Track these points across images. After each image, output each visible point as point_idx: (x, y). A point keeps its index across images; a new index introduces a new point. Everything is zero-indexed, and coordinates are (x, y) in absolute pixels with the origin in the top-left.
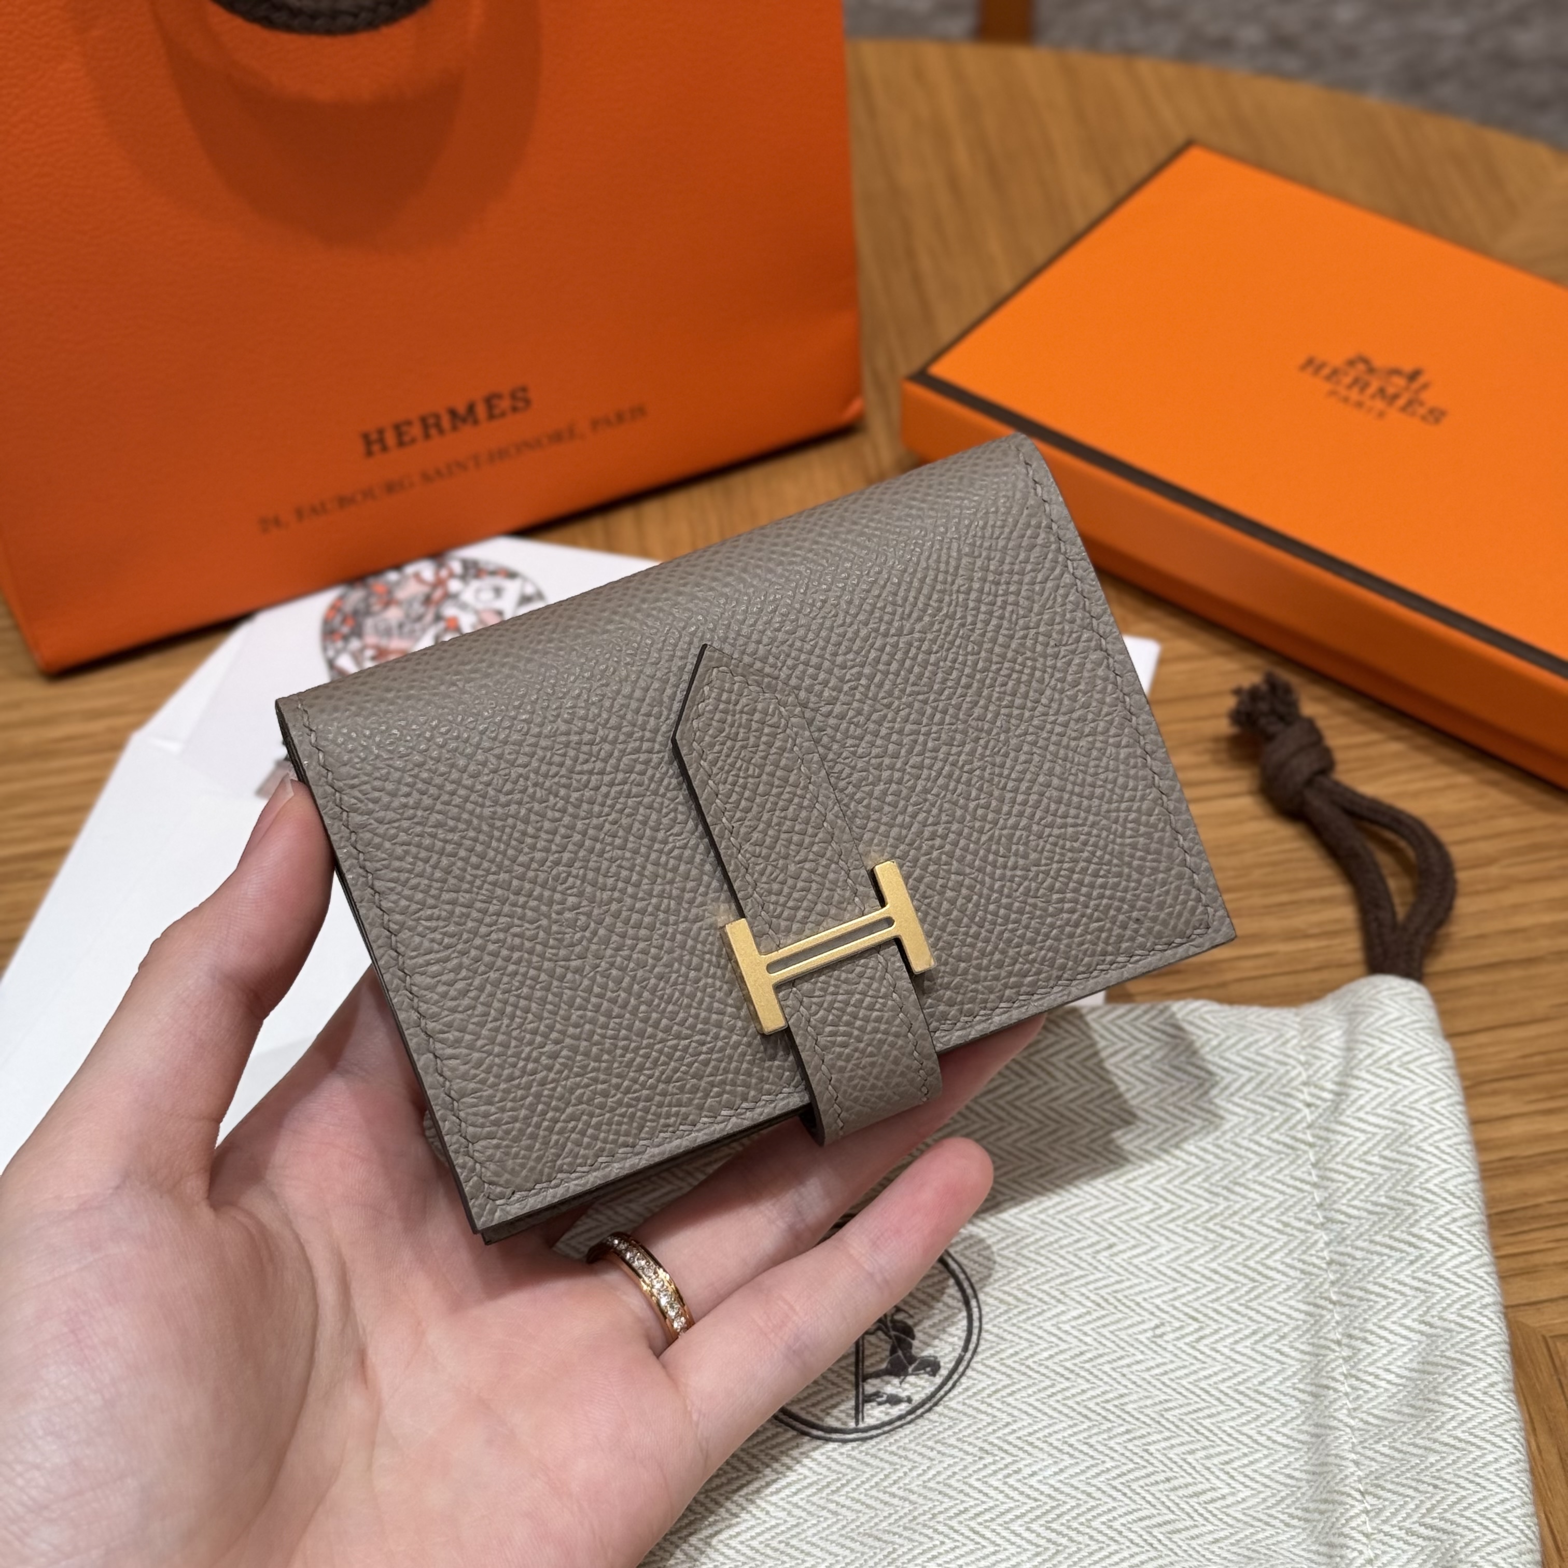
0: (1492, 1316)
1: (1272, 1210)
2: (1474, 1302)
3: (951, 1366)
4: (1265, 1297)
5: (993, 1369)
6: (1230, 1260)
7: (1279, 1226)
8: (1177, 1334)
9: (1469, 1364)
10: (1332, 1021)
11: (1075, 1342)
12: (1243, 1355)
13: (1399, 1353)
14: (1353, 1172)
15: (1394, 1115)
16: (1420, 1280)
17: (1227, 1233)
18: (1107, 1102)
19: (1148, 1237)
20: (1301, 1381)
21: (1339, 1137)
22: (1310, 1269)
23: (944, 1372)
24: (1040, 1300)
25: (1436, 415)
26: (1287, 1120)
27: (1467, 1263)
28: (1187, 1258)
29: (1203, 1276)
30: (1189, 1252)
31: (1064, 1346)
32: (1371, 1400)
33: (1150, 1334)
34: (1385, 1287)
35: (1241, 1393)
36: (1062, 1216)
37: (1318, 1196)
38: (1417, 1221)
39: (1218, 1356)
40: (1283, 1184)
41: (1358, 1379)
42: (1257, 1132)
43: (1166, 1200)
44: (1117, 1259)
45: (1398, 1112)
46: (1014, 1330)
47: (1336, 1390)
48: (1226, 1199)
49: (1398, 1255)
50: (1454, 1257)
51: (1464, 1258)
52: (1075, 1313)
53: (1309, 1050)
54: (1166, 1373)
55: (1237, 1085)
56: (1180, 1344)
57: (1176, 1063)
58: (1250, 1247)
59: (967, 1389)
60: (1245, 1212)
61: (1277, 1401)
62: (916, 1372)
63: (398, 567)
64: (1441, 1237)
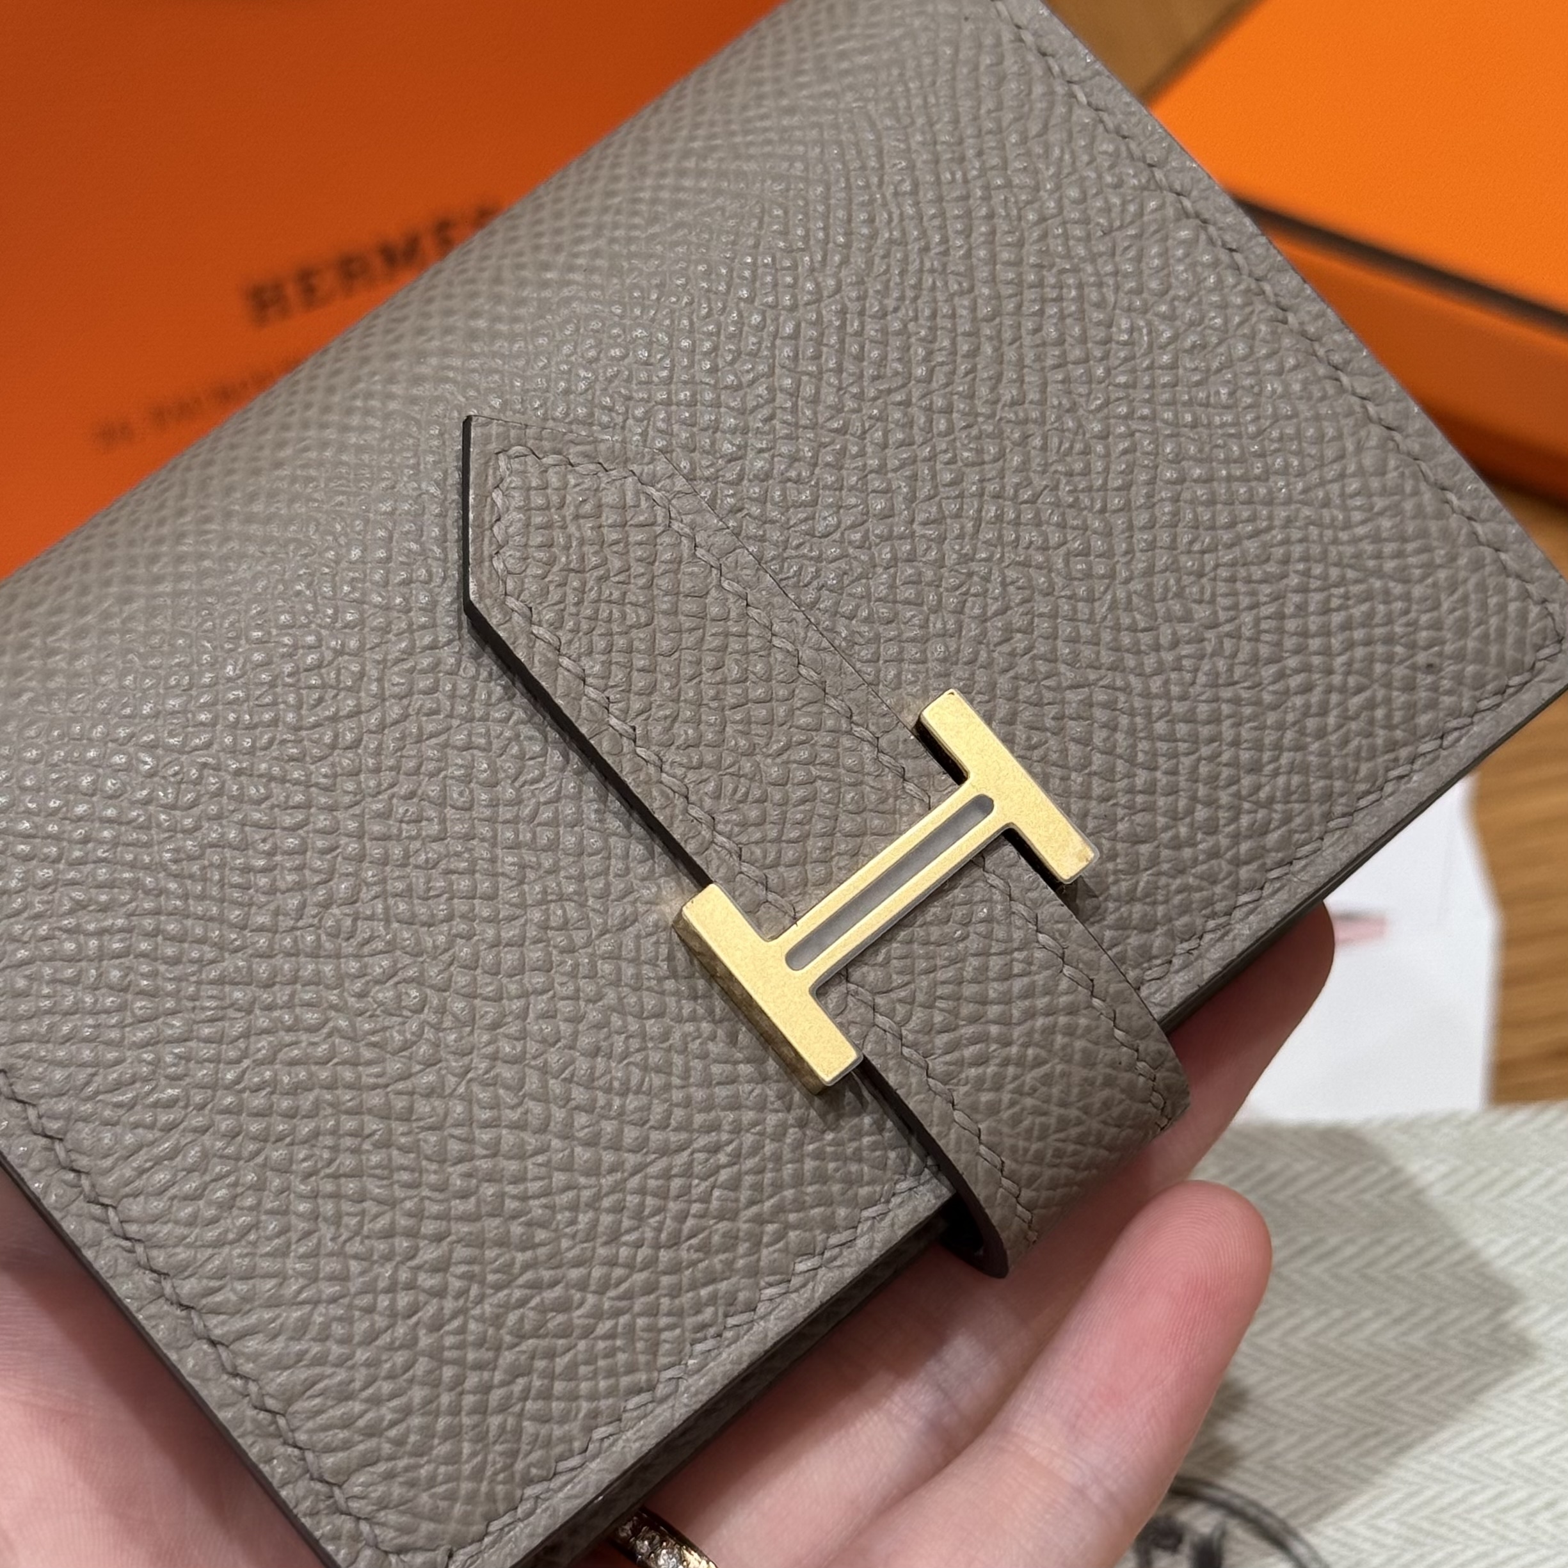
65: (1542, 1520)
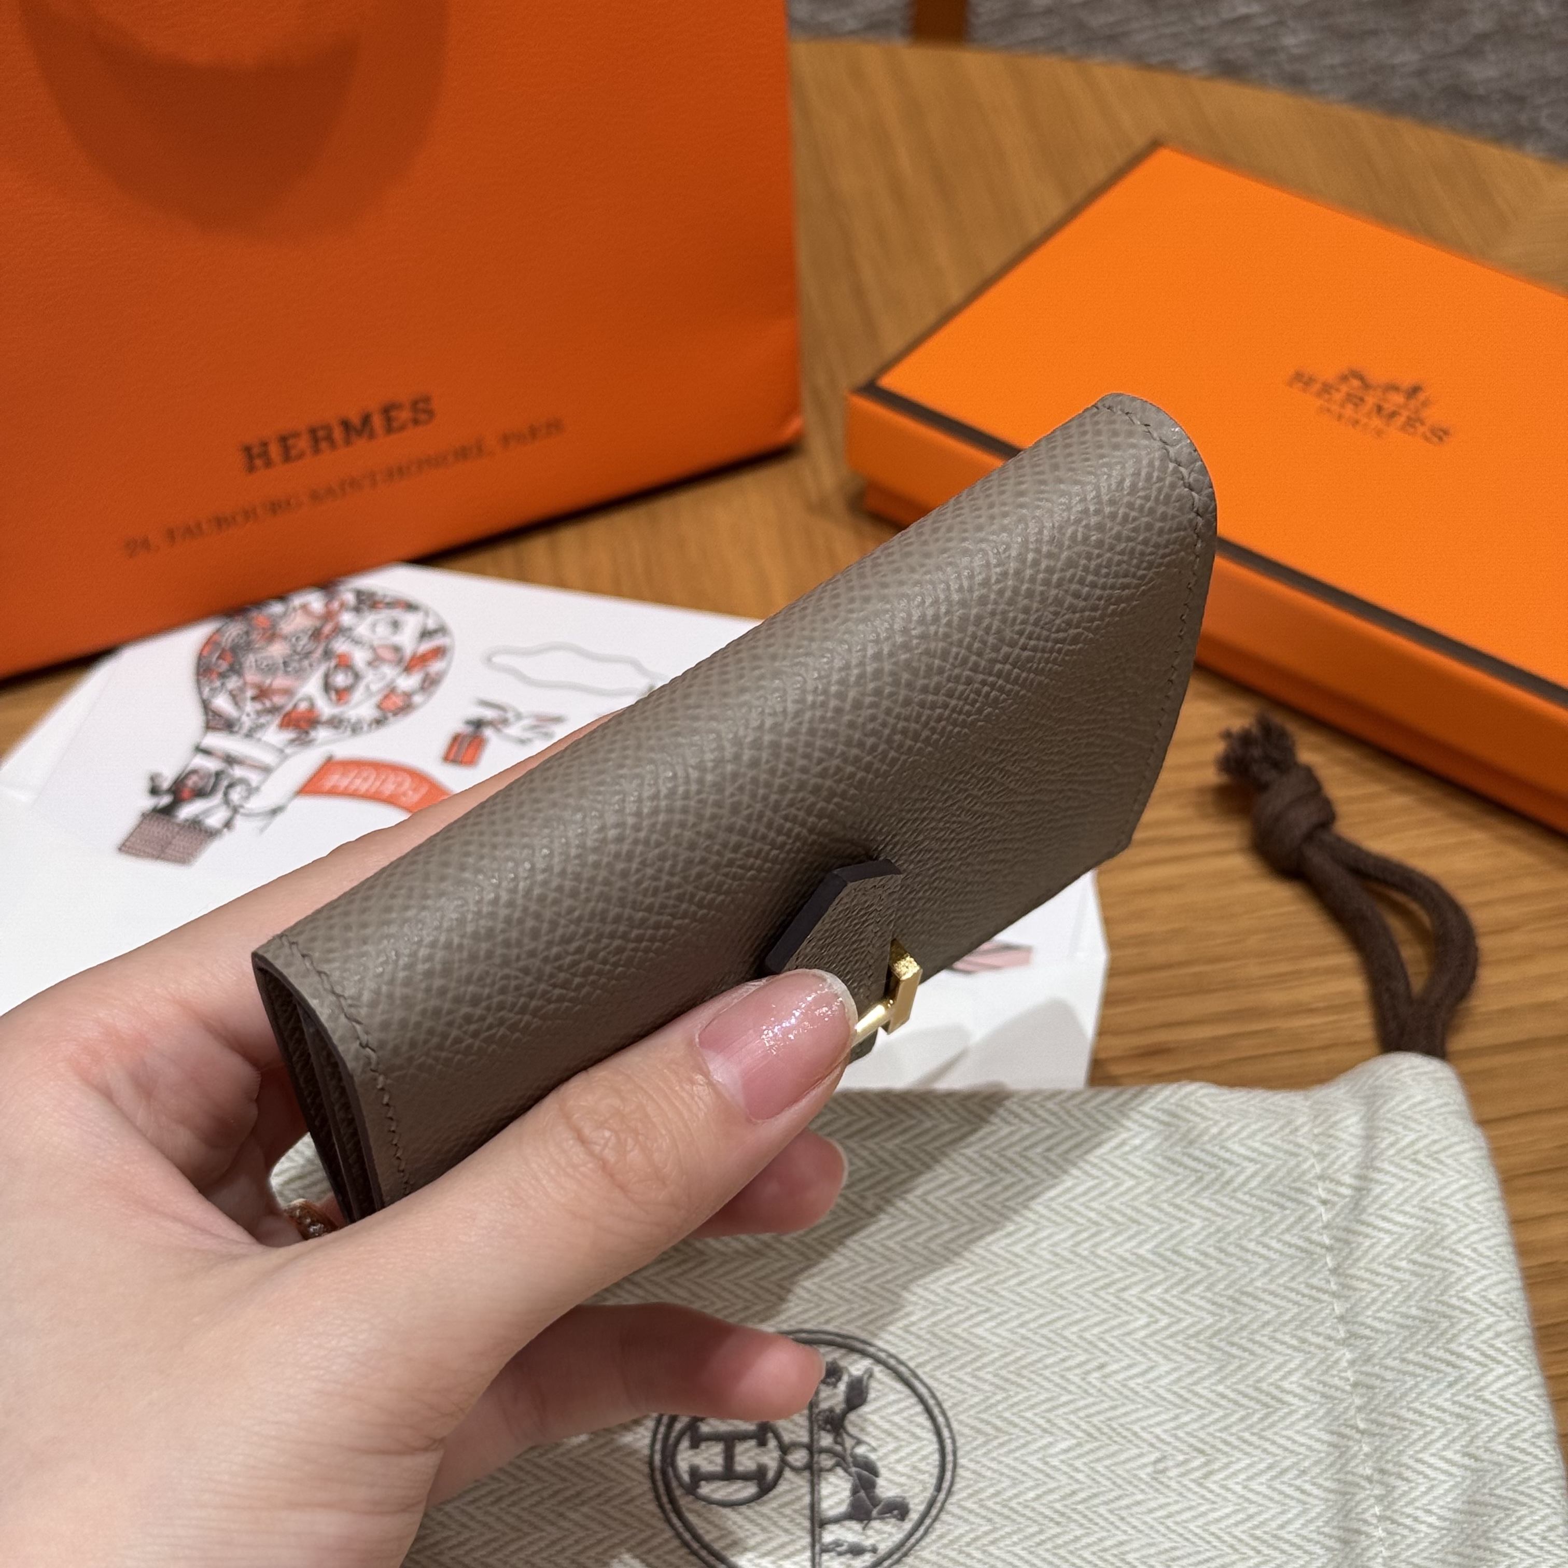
0: (1547, 1446)
1: (1285, 1324)
2: (1524, 1431)
3: (922, 1508)
4: (1281, 1425)
5: (971, 1511)
6: (1240, 1382)
7: (1294, 1342)
8: (1182, 1469)
9: (1524, 1504)
10: (1347, 1105)
11: (1064, 1480)
12: (1258, 1493)
13: (1440, 1491)
14: (1378, 1280)
15: (1422, 1213)
16: (1461, 1405)
17: (1234, 1351)
18: (1094, 1199)
19: (1144, 1355)
20: (1327, 1523)
21: (1360, 1239)
22: (1332, 1392)
23: (914, 1516)
24: (1023, 1429)
25: (1440, 434)
26: (1301, 1218)
27: (1512, 1385)
28: (1189, 1381)
29: (1208, 1400)
30: (1191, 1373)
31: (1052, 1485)
32: (1410, 1546)
33: (1149, 1469)
34: (1421, 1414)
35: (1257, 1538)
36: (1044, 1331)
37: (1339, 1309)
38: (1455, 1336)
39: (1229, 1495)
40: (1298, 1293)
41: (1393, 1522)
42: (1265, 1233)
43: (1163, 1312)
44: (1111, 1382)
45: (1428, 1210)
46: (994, 1465)
47: (1369, 1536)
48: (1232, 1311)
49: (1435, 1376)
50: (1499, 1378)
51: (1511, 1379)
52: (1064, 1445)
53: (1322, 1138)
54: (1170, 1516)
55: (1241, 1178)
56: (1185, 1481)
57: (1169, 1154)
58: (1262, 1366)
59: (941, 1537)
60: (1255, 1326)
61: (1299, 1548)
62: (882, 1516)
63: (282, 597)
64: (1483, 1354)
65: (1094, 1377)
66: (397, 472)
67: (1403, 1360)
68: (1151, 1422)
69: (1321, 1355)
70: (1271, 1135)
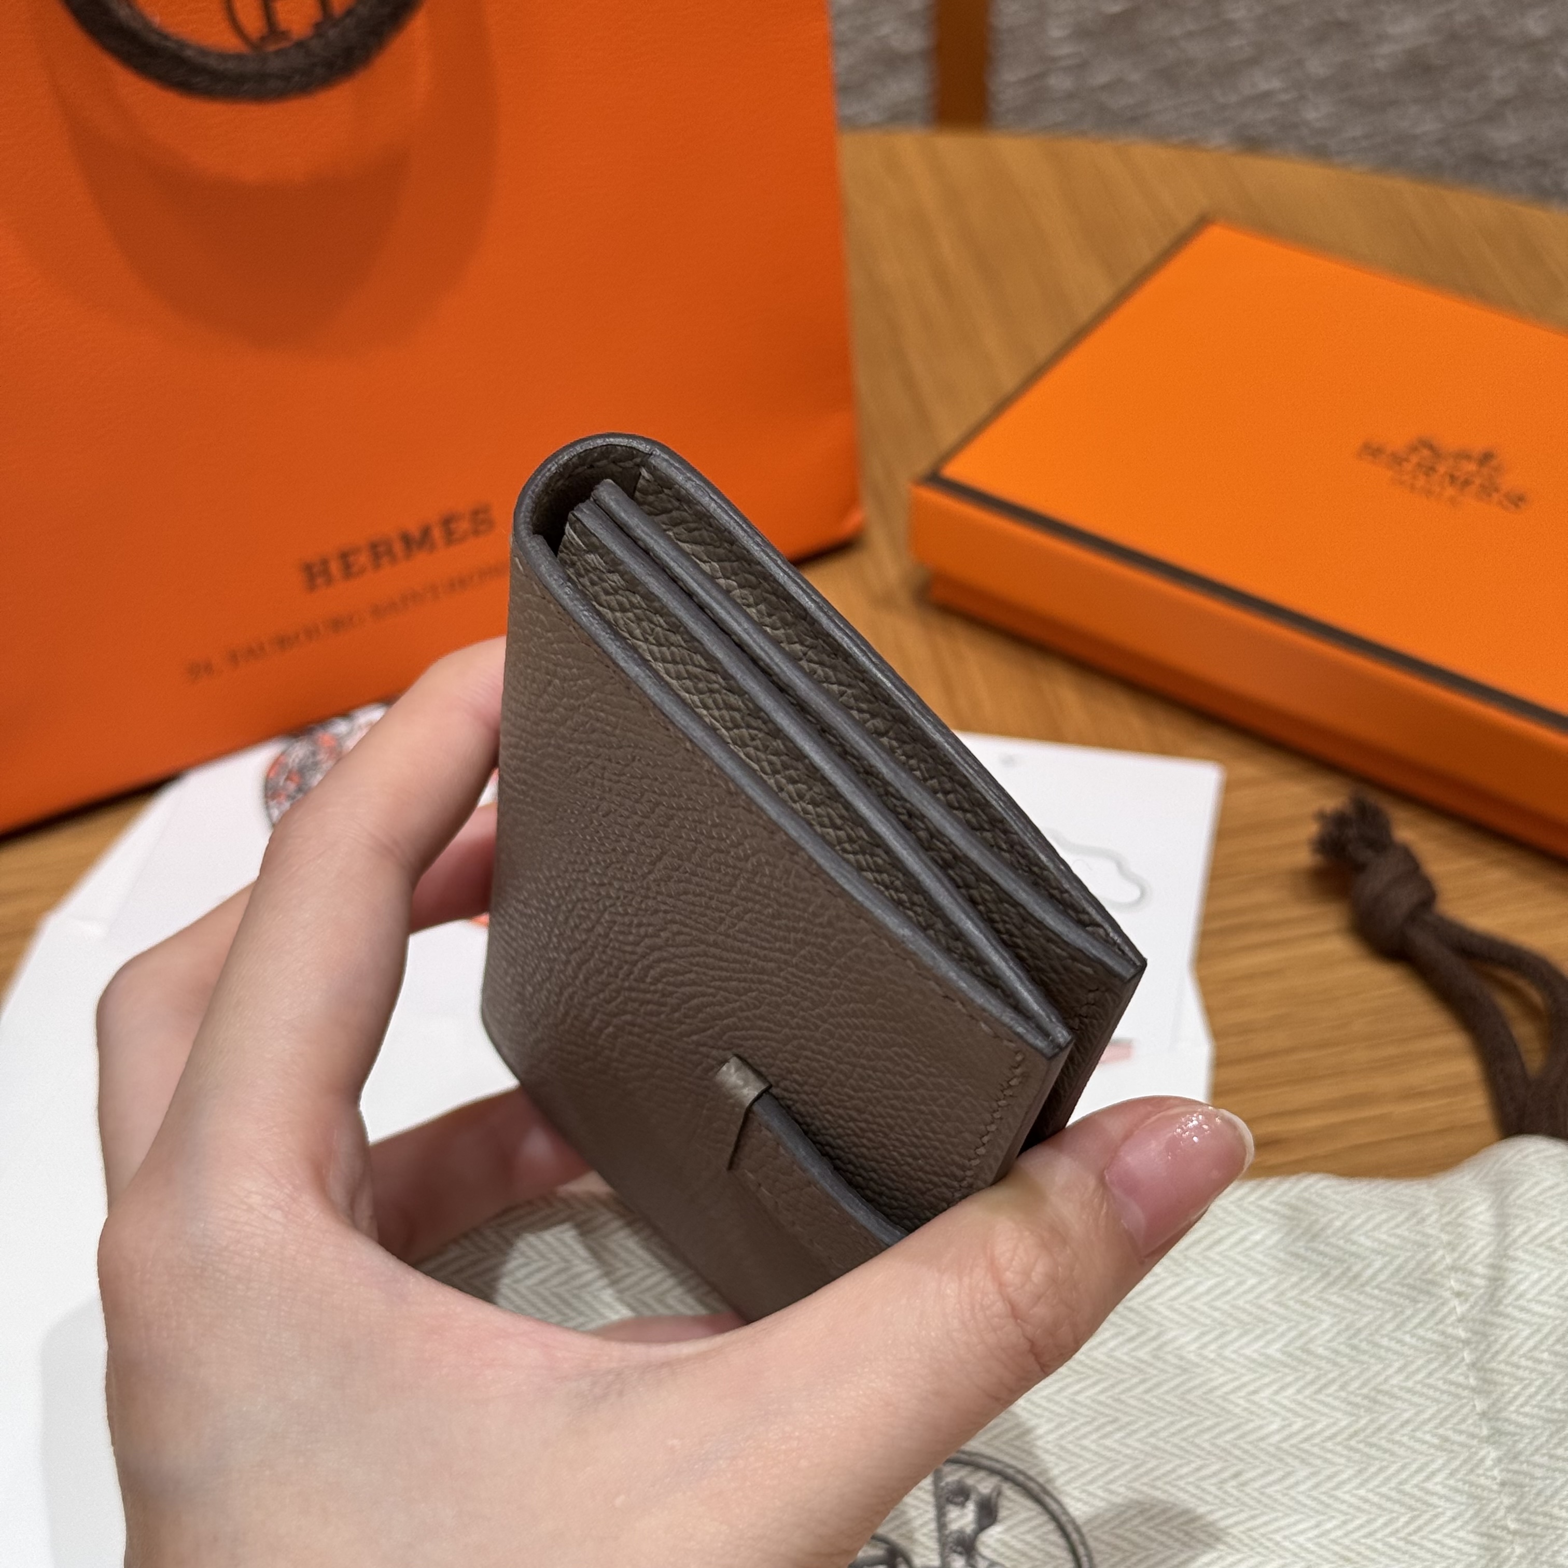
1: (1426, 1422)
4: (1428, 1529)
6: (1382, 1484)
7: (1436, 1441)
10: (1474, 1192)
14: (1521, 1373)
17: (1373, 1452)
18: (1218, 1298)
19: (1281, 1460)
21: (1498, 1332)
22: (1479, 1492)
24: (1162, 1543)
25: (1517, 500)
26: (1434, 1312)
28: (1329, 1485)
29: (1351, 1505)
30: (1331, 1477)
36: (1176, 1440)
37: (1480, 1405)
40: (1436, 1389)
42: (1398, 1327)
43: (1297, 1414)
44: (1248, 1489)
48: (1369, 1410)
53: (1450, 1228)
55: (1369, 1272)
57: (1293, 1249)
58: (1404, 1467)
60: (1393, 1426)
63: (345, 713)
65: (1230, 1486)
66: (459, 583)
67: (1551, 1457)
68: (1294, 1530)
69: (1465, 1454)
70: (1398, 1226)
